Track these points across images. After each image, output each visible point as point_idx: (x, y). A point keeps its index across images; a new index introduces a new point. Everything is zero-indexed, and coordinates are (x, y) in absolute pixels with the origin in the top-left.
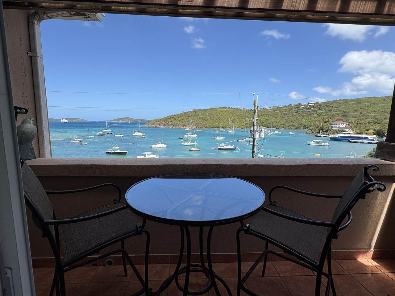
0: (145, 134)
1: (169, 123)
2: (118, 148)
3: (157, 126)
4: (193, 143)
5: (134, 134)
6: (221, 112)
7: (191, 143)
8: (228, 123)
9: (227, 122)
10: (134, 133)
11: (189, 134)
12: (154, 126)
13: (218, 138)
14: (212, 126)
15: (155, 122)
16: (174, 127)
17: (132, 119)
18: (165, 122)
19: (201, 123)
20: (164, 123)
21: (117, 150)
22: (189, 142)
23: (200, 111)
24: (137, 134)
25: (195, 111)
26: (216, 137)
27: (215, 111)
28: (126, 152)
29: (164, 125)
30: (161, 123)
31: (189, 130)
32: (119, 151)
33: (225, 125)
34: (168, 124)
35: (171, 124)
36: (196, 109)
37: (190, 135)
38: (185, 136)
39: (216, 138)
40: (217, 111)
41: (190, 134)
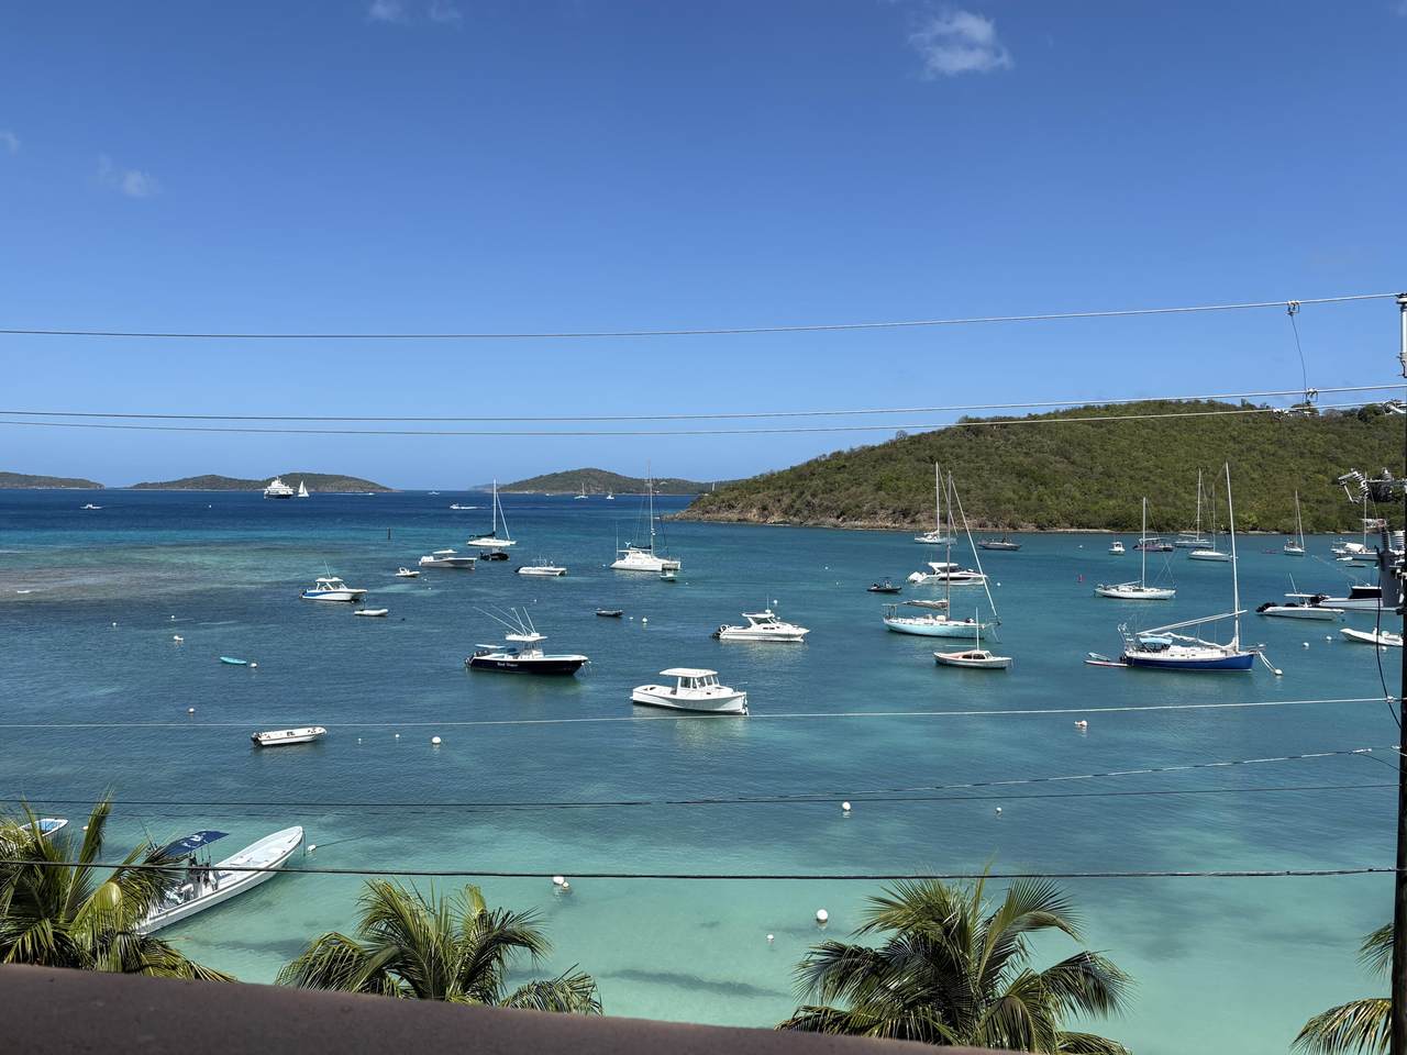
0: (677, 564)
1: (816, 501)
2: (535, 636)
3: (749, 516)
4: (963, 624)
5: (618, 564)
6: (1144, 432)
7: (952, 623)
8: (1187, 496)
9: (1181, 491)
10: (622, 557)
11: (935, 565)
12: (733, 515)
13: (1125, 591)
14: (1084, 518)
15: (736, 493)
16: (849, 524)
17: (614, 480)
18: (794, 495)
19: (1009, 500)
20: (786, 501)
21: (529, 647)
22: (935, 611)
23: (1005, 426)
24: (639, 561)
25: (973, 429)
26: (1116, 583)
27: (1100, 424)
28: (578, 664)
29: (786, 512)
30: (770, 503)
31: (937, 540)
32: (537, 656)
33: (1169, 512)
34: (808, 504)
35: (828, 508)
36: (983, 417)
37: (944, 570)
38: (915, 576)
39: (1113, 592)
40: (1112, 427)
41: (944, 565)
